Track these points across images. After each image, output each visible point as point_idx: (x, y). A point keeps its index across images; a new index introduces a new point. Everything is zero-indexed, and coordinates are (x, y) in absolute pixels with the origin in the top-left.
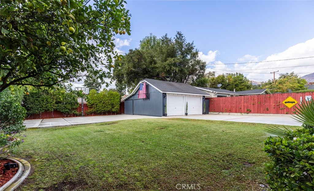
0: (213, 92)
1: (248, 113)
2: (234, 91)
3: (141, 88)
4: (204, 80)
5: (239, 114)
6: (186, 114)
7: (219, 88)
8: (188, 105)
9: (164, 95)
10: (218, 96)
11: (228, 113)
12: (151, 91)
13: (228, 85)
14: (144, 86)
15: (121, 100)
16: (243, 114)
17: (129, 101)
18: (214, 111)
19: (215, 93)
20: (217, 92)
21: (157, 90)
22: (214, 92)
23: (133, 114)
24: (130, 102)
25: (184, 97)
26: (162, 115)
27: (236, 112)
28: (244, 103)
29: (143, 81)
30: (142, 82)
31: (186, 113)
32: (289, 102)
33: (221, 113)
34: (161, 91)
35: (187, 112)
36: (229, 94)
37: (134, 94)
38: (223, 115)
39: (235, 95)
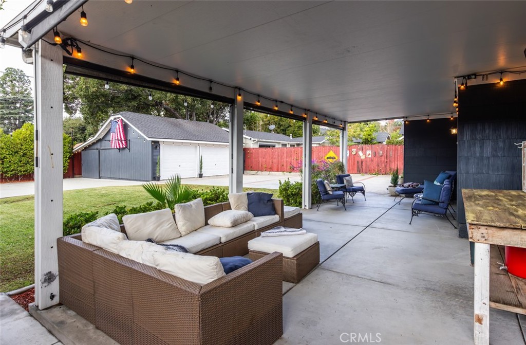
0: (250, 139)
1: (290, 172)
2: (291, 137)
3: (113, 128)
4: (251, 117)
5: (281, 173)
6: (201, 176)
7: (270, 131)
8: (203, 160)
9: (156, 145)
10: (261, 146)
11: (268, 172)
12: (131, 136)
13: (289, 127)
14: (119, 126)
15: (73, 149)
16: (285, 173)
17: (90, 151)
18: (252, 169)
19: (254, 141)
20: (257, 140)
21: (139, 136)
22: (252, 139)
23: (100, 178)
24: (93, 153)
25: (196, 147)
26: (150, 179)
27: (278, 171)
28: (287, 158)
29: (116, 116)
30: (114, 117)
31: (199, 174)
32: (330, 158)
33: (259, 172)
34: (147, 137)
35: (201, 171)
36: (280, 143)
37: (101, 137)
38: (262, 175)
39: (289, 144)
